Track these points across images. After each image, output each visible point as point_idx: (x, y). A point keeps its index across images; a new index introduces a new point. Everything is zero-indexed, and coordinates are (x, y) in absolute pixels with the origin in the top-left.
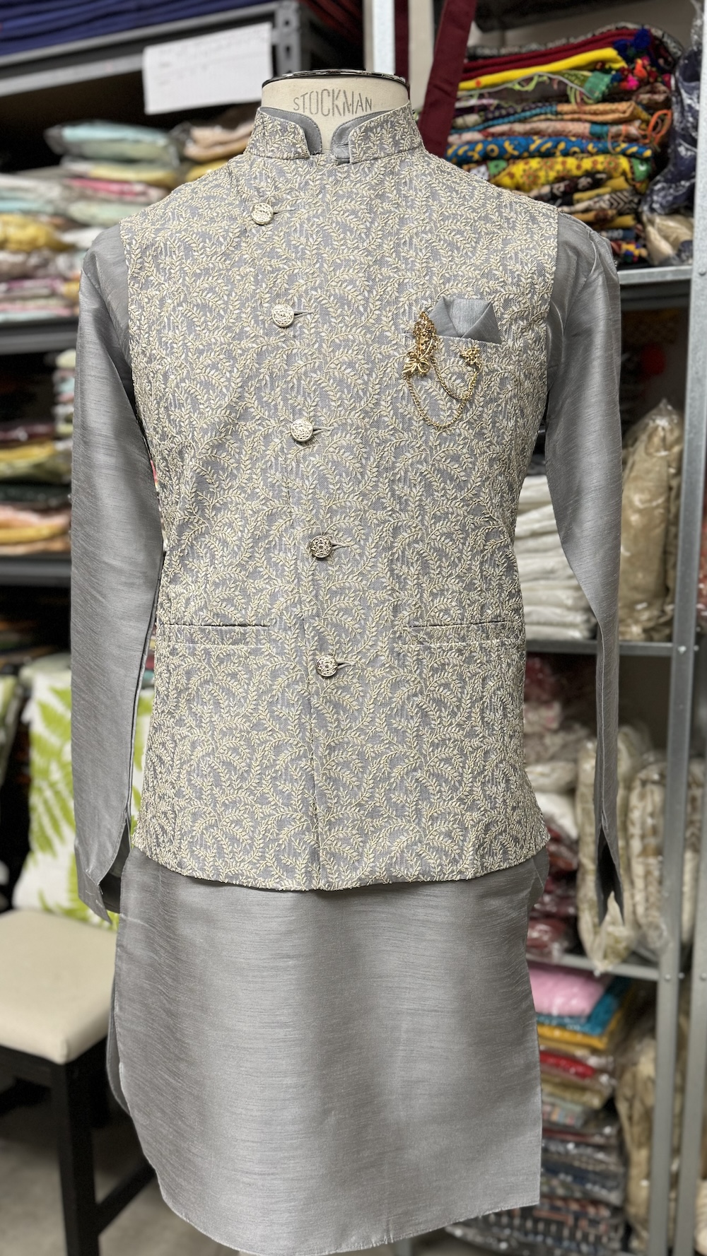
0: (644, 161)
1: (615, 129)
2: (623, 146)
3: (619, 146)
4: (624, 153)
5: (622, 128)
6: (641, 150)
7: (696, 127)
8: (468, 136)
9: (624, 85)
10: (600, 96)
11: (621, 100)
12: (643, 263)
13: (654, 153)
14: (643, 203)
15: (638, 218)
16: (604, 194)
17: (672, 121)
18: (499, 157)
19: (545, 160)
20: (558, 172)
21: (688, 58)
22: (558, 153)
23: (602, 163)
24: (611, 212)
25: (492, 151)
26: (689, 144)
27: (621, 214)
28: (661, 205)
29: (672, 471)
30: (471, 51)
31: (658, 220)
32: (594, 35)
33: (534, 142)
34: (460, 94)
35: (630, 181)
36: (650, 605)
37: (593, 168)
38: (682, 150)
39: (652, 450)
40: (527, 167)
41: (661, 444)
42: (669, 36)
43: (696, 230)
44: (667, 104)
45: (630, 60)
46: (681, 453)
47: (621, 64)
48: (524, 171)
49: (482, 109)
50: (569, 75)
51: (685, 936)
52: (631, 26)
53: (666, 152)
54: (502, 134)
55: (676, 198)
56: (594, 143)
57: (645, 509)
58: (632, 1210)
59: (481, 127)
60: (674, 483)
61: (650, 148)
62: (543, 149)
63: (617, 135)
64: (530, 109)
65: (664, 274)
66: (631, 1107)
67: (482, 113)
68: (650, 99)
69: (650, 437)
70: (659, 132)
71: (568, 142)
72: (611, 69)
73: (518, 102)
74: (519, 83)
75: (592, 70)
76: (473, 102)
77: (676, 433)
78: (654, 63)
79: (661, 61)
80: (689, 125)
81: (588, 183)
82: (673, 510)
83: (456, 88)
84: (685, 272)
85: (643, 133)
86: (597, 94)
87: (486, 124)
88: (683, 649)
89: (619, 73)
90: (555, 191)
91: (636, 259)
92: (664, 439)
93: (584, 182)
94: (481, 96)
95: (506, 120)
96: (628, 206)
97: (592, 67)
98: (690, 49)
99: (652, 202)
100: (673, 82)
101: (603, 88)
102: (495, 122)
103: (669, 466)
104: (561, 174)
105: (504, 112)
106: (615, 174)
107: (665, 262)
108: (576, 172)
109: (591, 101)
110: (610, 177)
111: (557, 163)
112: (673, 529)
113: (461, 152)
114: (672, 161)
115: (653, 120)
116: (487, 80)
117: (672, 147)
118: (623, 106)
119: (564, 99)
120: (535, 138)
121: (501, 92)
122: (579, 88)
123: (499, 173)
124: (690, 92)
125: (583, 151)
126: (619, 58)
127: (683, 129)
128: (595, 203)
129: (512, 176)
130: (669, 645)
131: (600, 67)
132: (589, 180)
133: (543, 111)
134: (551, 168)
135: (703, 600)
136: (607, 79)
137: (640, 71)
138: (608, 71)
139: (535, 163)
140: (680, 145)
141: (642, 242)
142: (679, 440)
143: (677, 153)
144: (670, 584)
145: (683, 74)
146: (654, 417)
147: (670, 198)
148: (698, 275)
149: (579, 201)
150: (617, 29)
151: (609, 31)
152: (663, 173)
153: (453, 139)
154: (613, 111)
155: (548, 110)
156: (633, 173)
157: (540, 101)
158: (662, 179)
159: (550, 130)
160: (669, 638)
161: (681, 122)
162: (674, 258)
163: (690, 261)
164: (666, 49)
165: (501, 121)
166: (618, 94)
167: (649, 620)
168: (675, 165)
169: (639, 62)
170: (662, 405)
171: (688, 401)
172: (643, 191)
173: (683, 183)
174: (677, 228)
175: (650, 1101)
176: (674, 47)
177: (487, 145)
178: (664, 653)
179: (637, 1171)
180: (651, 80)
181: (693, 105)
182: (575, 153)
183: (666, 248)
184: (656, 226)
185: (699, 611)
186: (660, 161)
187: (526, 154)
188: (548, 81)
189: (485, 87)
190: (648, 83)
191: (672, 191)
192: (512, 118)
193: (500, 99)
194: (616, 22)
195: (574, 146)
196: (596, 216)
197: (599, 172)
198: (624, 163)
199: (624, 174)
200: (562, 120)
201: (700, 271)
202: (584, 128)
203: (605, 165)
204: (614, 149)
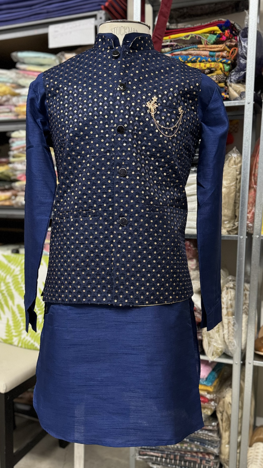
0: (228, 65)
1: (218, 54)
2: (221, 59)
3: (219, 59)
4: (221, 62)
5: (220, 53)
6: (227, 61)
7: (246, 53)
9: (221, 39)
10: (213, 42)
11: (220, 44)
12: (228, 99)
13: (232, 62)
14: (227, 79)
15: (226, 84)
16: (214, 76)
17: (238, 51)
19: (193, 64)
21: (244, 30)
22: (198, 61)
23: (213, 65)
26: (244, 59)
27: (220, 82)
28: (234, 80)
29: (238, 173)
30: (167, 27)
31: (233, 85)
32: (210, 23)
33: (189, 57)
34: (163, 41)
35: (223, 72)
36: (230, 222)
37: (210, 67)
38: (241, 61)
39: (230, 165)
41: (234, 163)
42: (237, 24)
43: (246, 88)
44: (236, 46)
45: (223, 31)
46: (241, 167)
47: (220, 32)
49: (171, 46)
50: (202, 35)
51: (243, 347)
52: (223, 20)
53: (236, 63)
54: (178, 55)
55: (239, 77)
56: (210, 58)
57: (228, 187)
58: (223, 457)
59: (171, 52)
60: (238, 177)
61: (230, 60)
62: (193, 60)
63: (218, 56)
64: (188, 46)
65: (235, 103)
66: (222, 416)
67: (171, 47)
68: (230, 44)
69: (230, 161)
70: (233, 55)
71: (201, 57)
73: (183, 44)
74: (184, 37)
75: (210, 34)
76: (168, 43)
77: (239, 159)
78: (231, 32)
79: (234, 32)
80: (244, 52)
82: (238, 187)
83: (162, 39)
84: (242, 103)
85: (228, 55)
86: (212, 42)
87: (172, 51)
88: (242, 237)
89: (220, 35)
91: (225, 99)
92: (235, 161)
93: (207, 71)
94: (171, 41)
95: (179, 50)
96: (222, 79)
97: (210, 33)
98: (244, 27)
99: (231, 79)
100: (238, 38)
101: (214, 39)
102: (176, 51)
103: (237, 171)
105: (179, 47)
106: (218, 69)
107: (236, 99)
108: (204, 68)
109: (209, 44)
110: (216, 70)
111: (197, 65)
112: (238, 194)
114: (238, 65)
115: (231, 51)
116: (173, 36)
117: (238, 60)
118: (221, 46)
119: (200, 43)
120: (190, 56)
121: (178, 40)
122: (205, 39)
124: (244, 41)
125: (207, 61)
126: (219, 30)
127: (242, 54)
130: (237, 236)
131: (213, 33)
132: (209, 70)
133: (193, 47)
135: (249, 220)
136: (215, 37)
137: (227, 34)
138: (215, 34)
140: (241, 59)
141: (227, 92)
142: (240, 162)
143: (239, 62)
144: (237, 214)
145: (242, 35)
146: (231, 153)
147: (237, 77)
148: (247, 104)
150: (218, 20)
151: (216, 21)
152: (235, 69)
154: (217, 48)
155: (194, 46)
156: (224, 69)
157: (191, 44)
158: (234, 71)
159: (195, 54)
160: (237, 234)
161: (241, 52)
162: (239, 98)
163: (244, 99)
164: (236, 28)
165: (177, 50)
166: (219, 42)
167: (229, 227)
168: (239, 66)
169: (226, 31)
170: (234, 149)
171: (244, 148)
172: (228, 76)
173: (242, 72)
174: (240, 88)
175: (230, 412)
176: (239, 27)
178: (235, 239)
179: (224, 441)
180: (231, 38)
181: (245, 46)
182: (204, 61)
183: (236, 95)
184: (232, 87)
185: (247, 224)
186: (233, 65)
187: (187, 62)
188: (195, 37)
189: (172, 39)
190: (229, 39)
191: (238, 75)
192: (181, 49)
193: (177, 42)
194: (218, 18)
195: (203, 59)
197: (212, 68)
198: (221, 65)
199: (221, 69)
200: (199, 50)
201: (248, 102)
202: (207, 53)
203: (214, 66)
204: (217, 60)
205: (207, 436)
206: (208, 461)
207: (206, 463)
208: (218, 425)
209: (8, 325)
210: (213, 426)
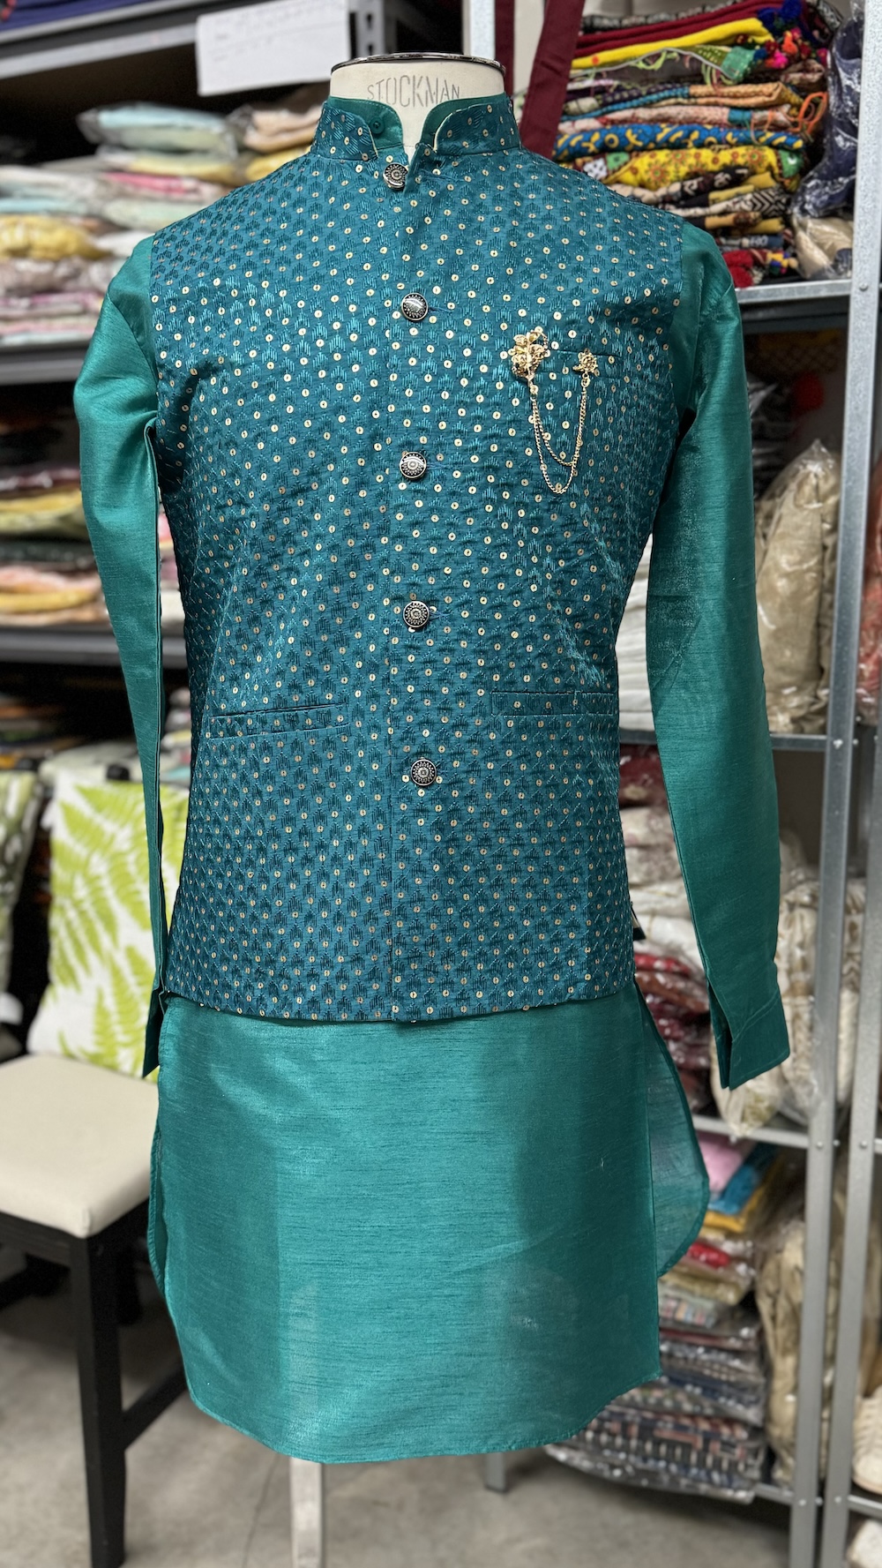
0: (794, 152)
1: (758, 115)
2: (770, 135)
3: (764, 135)
4: (770, 144)
5: (767, 114)
6: (790, 140)
7: (856, 114)
8: (583, 124)
9: (771, 62)
10: (741, 75)
11: (767, 80)
12: (792, 275)
13: (806, 144)
14: (793, 204)
15: (787, 222)
16: (745, 194)
17: (828, 105)
18: (619, 149)
19: (675, 152)
20: (690, 166)
21: (848, 30)
22: (691, 144)
23: (743, 155)
24: (753, 215)
25: (612, 141)
26: (848, 133)
27: (765, 217)
28: (814, 206)
29: (827, 526)
30: (588, 22)
31: (810, 224)
32: (733, 4)
33: (662, 130)
34: (573, 73)
35: (777, 177)
36: (800, 690)
37: (731, 162)
38: (840, 140)
39: (802, 502)
40: (653, 161)
41: (814, 494)
42: (825, 4)
43: (855, 235)
44: (822, 85)
45: (778, 33)
46: (837, 505)
47: (768, 37)
48: (650, 165)
49: (601, 91)
50: (704, 50)
51: (842, 1096)
53: (821, 143)
54: (624, 121)
55: (831, 197)
56: (734, 132)
57: (794, 572)
59: (598, 112)
60: (829, 541)
61: (801, 138)
62: (673, 139)
63: (763, 122)
64: (658, 91)
65: (819, 288)
66: (775, 1306)
67: (599, 97)
68: (801, 79)
69: (800, 486)
70: (813, 118)
71: (703, 130)
72: (754, 44)
73: (642, 83)
74: (644, 61)
75: (732, 45)
76: (589, 83)
77: (832, 481)
78: (807, 36)
79: (816, 34)
80: (848, 110)
81: (727, 179)
82: (828, 574)
83: (569, 66)
84: (843, 286)
85: (793, 119)
86: (738, 74)
87: (604, 110)
88: (839, 743)
89: (765, 49)
90: (686, 189)
91: (784, 271)
92: (817, 488)
93: (721, 178)
94: (598, 76)
95: (628, 104)
96: (773, 207)
97: (731, 41)
98: (850, 19)
99: (804, 202)
100: (829, 59)
101: (744, 66)
102: (615, 107)
103: (823, 521)
104: (694, 169)
105: (626, 95)
106: (759, 170)
107: (819, 275)
108: (712, 167)
109: (730, 82)
110: (753, 173)
111: (690, 155)
112: (828, 597)
113: (573, 143)
114: (827, 154)
115: (805, 105)
116: (605, 56)
117: (828, 136)
118: (769, 88)
119: (698, 79)
120: (663, 125)
121: (623, 72)
122: (715, 67)
123: (620, 168)
124: (848, 71)
125: (720, 142)
126: (764, 30)
127: (840, 115)
128: (735, 203)
129: (635, 171)
130: (822, 737)
131: (742, 41)
132: (727, 176)
133: (673, 94)
134: (682, 162)
135: (864, 684)
136: (749, 55)
137: (790, 46)
138: (751, 46)
139: (662, 156)
140: (838, 134)
141: (791, 250)
142: (835, 489)
143: (833, 143)
144: (825, 664)
145: (841, 50)
146: (804, 461)
147: (825, 198)
148: (858, 291)
149: (715, 202)
152: (816, 168)
153: (564, 127)
154: (757, 94)
155: (679, 92)
156: (781, 168)
157: (669, 82)
158: (816, 175)
159: (681, 117)
160: (823, 730)
161: (838, 107)
162: (830, 270)
163: (849, 274)
164: (822, 19)
165: (622, 105)
166: (763, 73)
167: (799, 707)
168: (831, 158)
169: (789, 34)
170: (814, 447)
171: (846, 442)
172: (793, 190)
173: (841, 179)
174: (834, 234)
175: (797, 1296)
176: (832, 17)
177: (606, 135)
178: (815, 749)
179: (781, 1383)
180: (803, 56)
181: (853, 87)
182: (711, 144)
183: (820, 258)
184: (808, 231)
185: (859, 697)
186: (813, 154)
187: (652, 145)
188: (678, 59)
189: (604, 65)
190: (799, 60)
191: (827, 189)
192: (635, 102)
193: (620, 79)
195: (709, 136)
196: (735, 219)
197: (740, 167)
198: (770, 156)
199: (770, 168)
200: (695, 104)
201: (861, 285)
202: (722, 114)
203: (747, 158)
204: (758, 139)
205: (725, 1369)
206: (728, 1446)
207: (723, 1450)
208: (761, 1334)
209: (101, 1011)
210: (745, 1340)
